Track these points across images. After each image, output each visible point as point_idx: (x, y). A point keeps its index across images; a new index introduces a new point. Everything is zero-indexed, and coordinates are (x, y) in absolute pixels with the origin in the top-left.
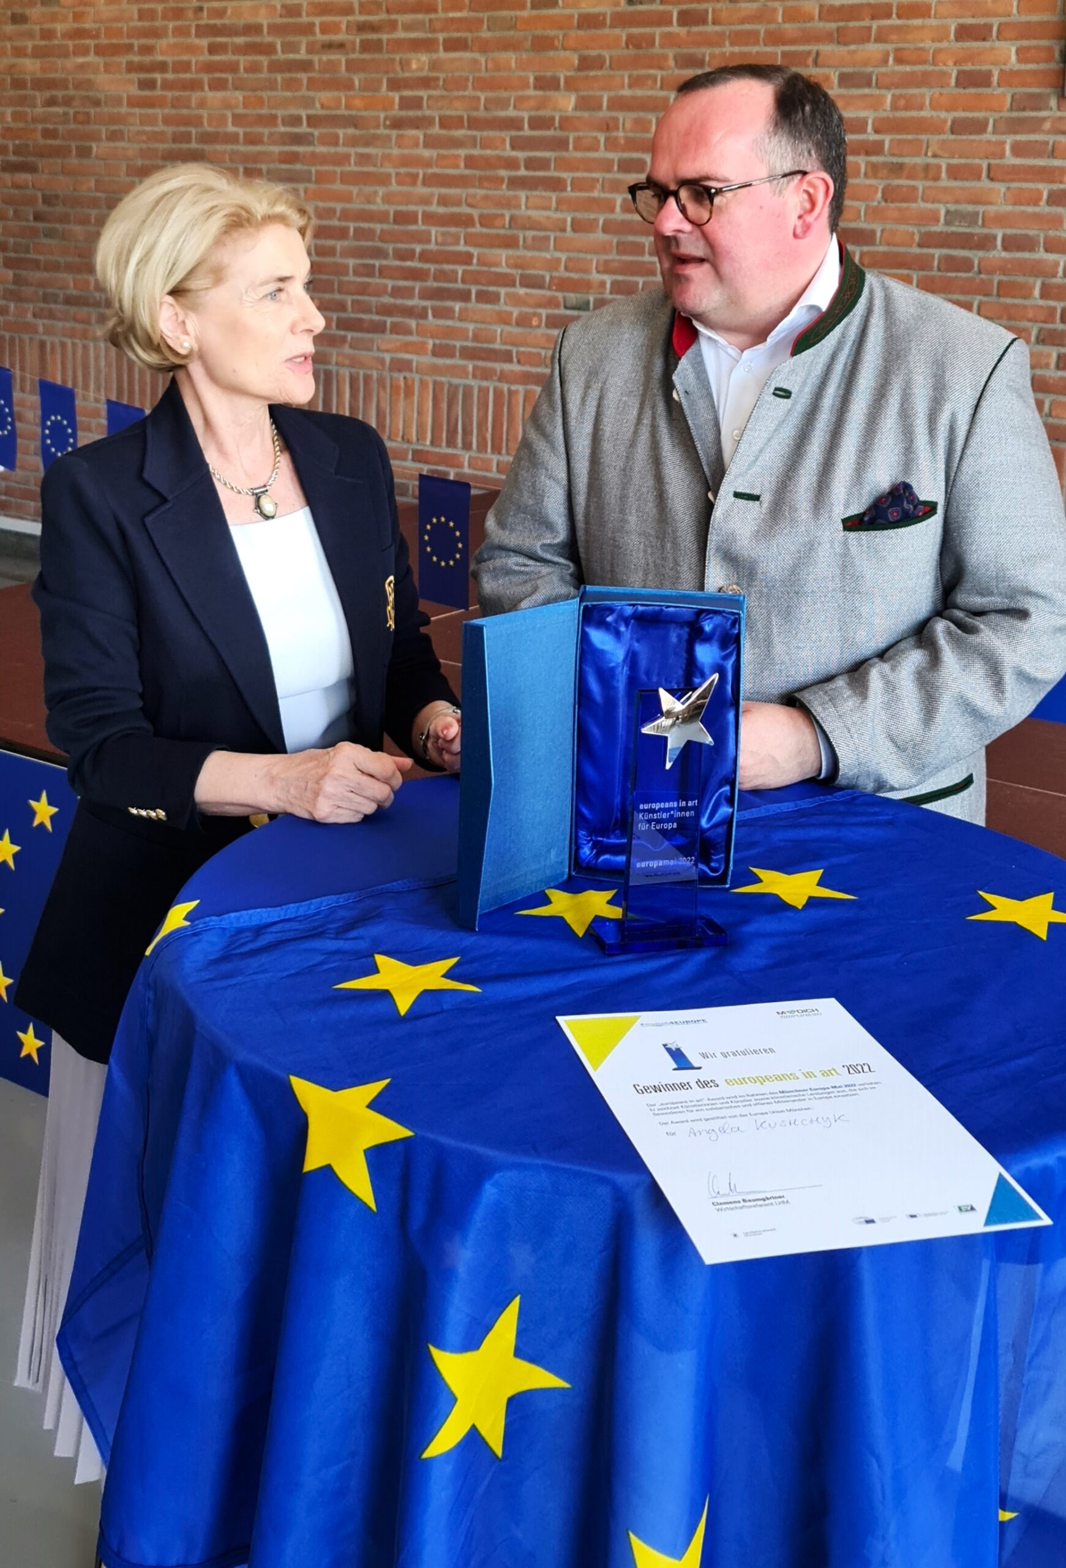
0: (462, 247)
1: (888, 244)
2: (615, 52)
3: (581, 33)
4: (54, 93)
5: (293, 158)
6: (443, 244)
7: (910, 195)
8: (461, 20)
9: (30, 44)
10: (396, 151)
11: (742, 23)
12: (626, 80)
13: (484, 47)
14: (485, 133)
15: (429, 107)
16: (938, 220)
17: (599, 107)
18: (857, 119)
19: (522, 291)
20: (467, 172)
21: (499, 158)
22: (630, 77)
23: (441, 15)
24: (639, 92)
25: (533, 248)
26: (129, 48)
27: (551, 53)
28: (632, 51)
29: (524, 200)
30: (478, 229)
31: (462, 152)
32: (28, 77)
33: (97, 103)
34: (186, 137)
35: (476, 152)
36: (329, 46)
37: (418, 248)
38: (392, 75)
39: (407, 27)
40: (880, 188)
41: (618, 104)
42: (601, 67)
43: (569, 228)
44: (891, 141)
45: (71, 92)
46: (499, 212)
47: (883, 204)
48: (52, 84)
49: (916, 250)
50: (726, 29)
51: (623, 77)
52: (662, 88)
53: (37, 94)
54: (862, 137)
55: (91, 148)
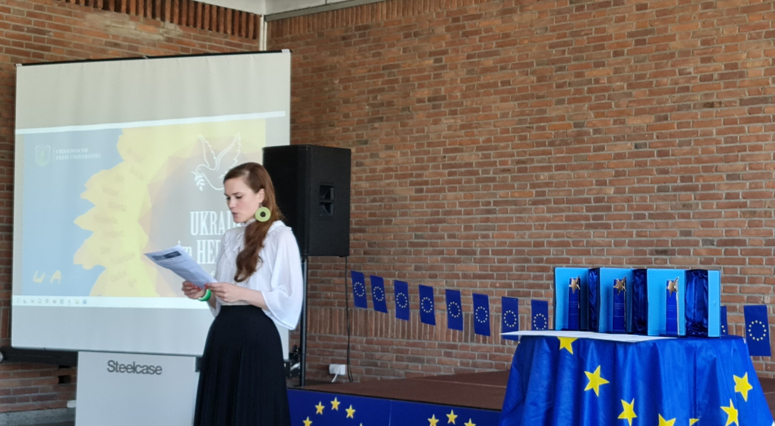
0: (565, 256)
1: (752, 245)
2: (631, 169)
3: (615, 161)
4: (375, 196)
5: (487, 220)
6: (557, 255)
7: (759, 224)
8: (563, 157)
10: (534, 215)
12: (636, 181)
13: (573, 169)
14: (574, 205)
15: (548, 196)
17: (624, 192)
18: (735, 193)
20: (566, 222)
21: (582, 216)
22: (637, 179)
23: (553, 156)
24: (642, 185)
25: (598, 255)
26: (411, 175)
27: (603, 170)
28: (638, 168)
29: (592, 233)
30: (572, 247)
31: (564, 214)
33: (395, 200)
34: (437, 213)
35: (570, 214)
36: (504, 171)
37: (545, 258)
38: (532, 182)
39: (539, 161)
40: (747, 222)
42: (624, 175)
43: (613, 245)
44: (750, 201)
45: (383, 196)
46: (581, 239)
48: (375, 192)
49: (764, 247)
51: (634, 179)
52: (651, 183)
54: (738, 200)
55: (392, 220)
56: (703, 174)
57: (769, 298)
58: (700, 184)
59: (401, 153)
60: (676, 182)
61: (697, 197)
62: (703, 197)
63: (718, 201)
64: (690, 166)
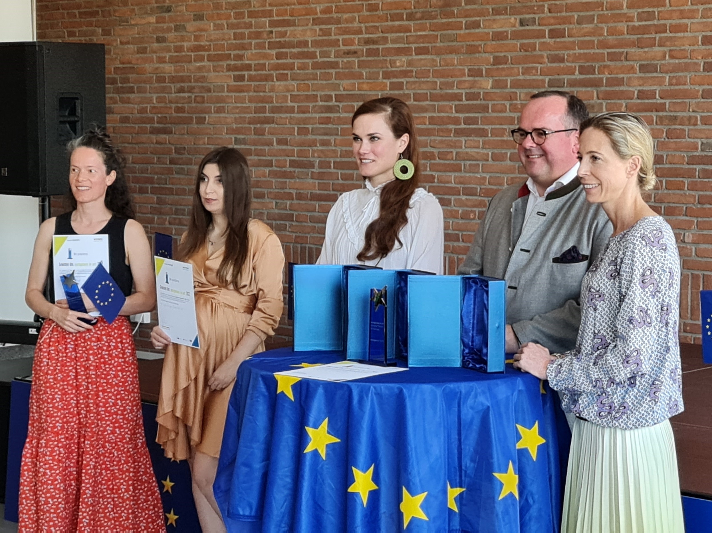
0: (428, 172)
1: (670, 163)
2: (514, 54)
3: (494, 42)
4: (183, 85)
5: (327, 121)
7: (680, 135)
8: (425, 36)
9: (167, 55)
11: (585, 36)
12: (521, 71)
13: (439, 52)
14: (440, 103)
15: (407, 89)
16: (697, 149)
17: (506, 87)
18: (651, 91)
19: (463, 197)
20: (430, 127)
21: (449, 117)
22: (523, 68)
23: (413, 33)
24: (528, 77)
25: (470, 171)
26: (228, 57)
27: (477, 55)
28: (523, 53)
29: (464, 142)
30: (437, 161)
31: (427, 115)
32: (167, 76)
33: (209, 90)
34: (262, 110)
35: (435, 114)
36: (348, 53)
38: (385, 70)
39: (394, 41)
40: (665, 130)
41: (516, 84)
42: (506, 63)
43: (490, 159)
44: (669, 103)
45: (193, 84)
46: (450, 150)
47: (667, 140)
48: (182, 79)
49: (686, 166)
50: (576, 39)
51: (519, 68)
52: (541, 75)
53: (172, 86)
54: (654, 101)
55: (205, 118)
56: (609, 63)
58: (605, 76)
59: (215, 25)
60: (573, 74)
61: (601, 96)
62: (608, 96)
63: (628, 101)
64: (592, 51)
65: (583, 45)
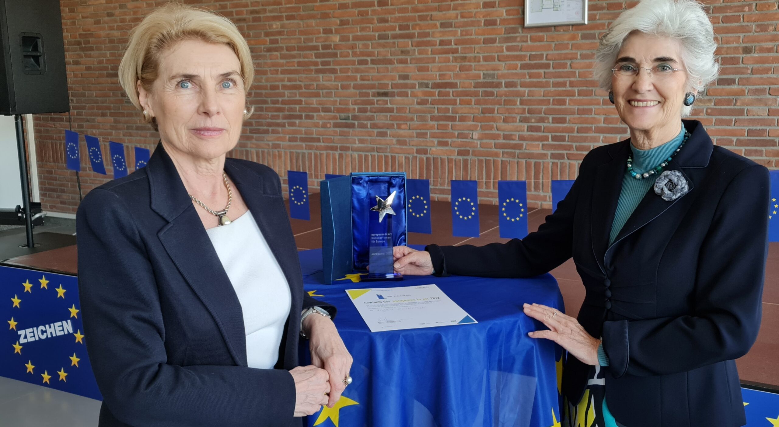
0: (298, 98)
1: (462, 88)
2: (353, 19)
3: (340, 11)
6: (291, 97)
7: (469, 69)
8: (292, 7)
9: (115, 25)
10: (269, 61)
11: (402, 4)
12: (359, 29)
13: (302, 18)
14: (305, 52)
15: (281, 43)
16: (480, 77)
17: (349, 40)
18: (448, 40)
19: (322, 114)
20: (298, 68)
21: (311, 62)
22: (360, 27)
23: (284, 6)
24: (364, 33)
25: (327, 97)
27: (328, 20)
28: (360, 17)
29: (322, 77)
30: (304, 90)
31: (296, 60)
32: (116, 39)
35: (301, 60)
37: (280, 99)
38: (265, 31)
39: (271, 13)
40: (458, 66)
41: (356, 38)
42: (348, 24)
43: (340, 88)
44: (461, 48)
46: (311, 83)
47: (459, 72)
49: (473, 89)
50: (396, 7)
52: (372, 31)
54: (450, 47)
56: (419, 22)
57: (477, 134)
58: (416, 31)
59: (146, 3)
60: (395, 30)
61: (414, 44)
62: (419, 44)
63: (432, 47)
64: (407, 15)
65: (401, 11)
